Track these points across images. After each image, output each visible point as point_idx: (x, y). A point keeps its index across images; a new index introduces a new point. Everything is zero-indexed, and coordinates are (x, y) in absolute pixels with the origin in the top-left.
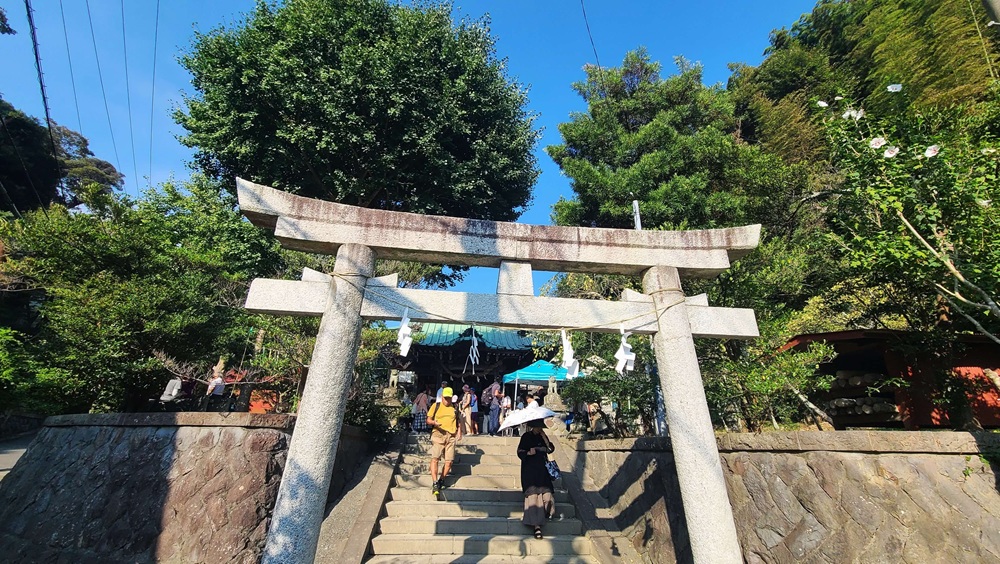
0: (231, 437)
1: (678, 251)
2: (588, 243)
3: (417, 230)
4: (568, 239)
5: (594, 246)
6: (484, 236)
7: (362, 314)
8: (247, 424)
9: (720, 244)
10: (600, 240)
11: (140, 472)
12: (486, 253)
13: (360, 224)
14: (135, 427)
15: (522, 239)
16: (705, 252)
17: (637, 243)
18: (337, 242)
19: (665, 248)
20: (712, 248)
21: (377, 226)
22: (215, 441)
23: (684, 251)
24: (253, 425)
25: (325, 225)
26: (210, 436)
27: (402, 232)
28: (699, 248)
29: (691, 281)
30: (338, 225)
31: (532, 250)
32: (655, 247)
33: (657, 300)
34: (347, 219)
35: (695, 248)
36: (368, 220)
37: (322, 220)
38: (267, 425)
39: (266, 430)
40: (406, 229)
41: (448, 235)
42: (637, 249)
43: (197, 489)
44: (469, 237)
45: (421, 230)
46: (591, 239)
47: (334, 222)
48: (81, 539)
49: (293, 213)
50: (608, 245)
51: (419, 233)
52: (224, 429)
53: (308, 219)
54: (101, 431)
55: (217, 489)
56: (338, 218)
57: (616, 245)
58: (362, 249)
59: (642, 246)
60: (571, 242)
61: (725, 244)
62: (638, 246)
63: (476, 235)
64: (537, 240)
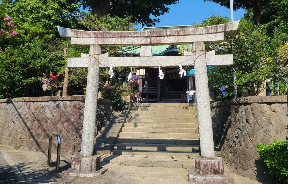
0: (66, 104)
1: (204, 35)
2: (170, 36)
3: (113, 37)
4: (163, 35)
5: (173, 37)
6: (134, 37)
7: (99, 66)
8: (70, 99)
9: (221, 31)
10: (175, 34)
11: (40, 116)
12: (135, 43)
13: (95, 38)
14: (33, 102)
15: (147, 37)
16: (215, 34)
17: (188, 34)
18: (89, 44)
19: (199, 34)
20: (218, 33)
21: (100, 37)
22: (61, 106)
23: (207, 35)
24: (72, 100)
25: (85, 39)
26: (59, 104)
27: (108, 38)
28: (212, 33)
29: (208, 46)
30: (89, 39)
31: (151, 40)
32: (195, 35)
33: (195, 54)
34: (91, 36)
35: (211, 33)
36: (97, 36)
37: (84, 38)
38: (76, 100)
39: (76, 102)
40: (109, 37)
41: (122, 38)
42: (189, 36)
43: (59, 121)
44: (129, 38)
45: (114, 37)
46: (171, 34)
47: (87, 38)
48: (28, 136)
49: (75, 36)
50: (177, 36)
51: (113, 38)
52: (63, 102)
53: (80, 37)
54: (23, 103)
55: (65, 120)
56: (88, 36)
57: (180, 35)
58: (97, 46)
59: (190, 35)
60: (164, 36)
61: (223, 30)
62: (189, 35)
63: (132, 37)
64: (152, 37)
